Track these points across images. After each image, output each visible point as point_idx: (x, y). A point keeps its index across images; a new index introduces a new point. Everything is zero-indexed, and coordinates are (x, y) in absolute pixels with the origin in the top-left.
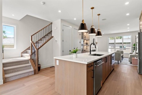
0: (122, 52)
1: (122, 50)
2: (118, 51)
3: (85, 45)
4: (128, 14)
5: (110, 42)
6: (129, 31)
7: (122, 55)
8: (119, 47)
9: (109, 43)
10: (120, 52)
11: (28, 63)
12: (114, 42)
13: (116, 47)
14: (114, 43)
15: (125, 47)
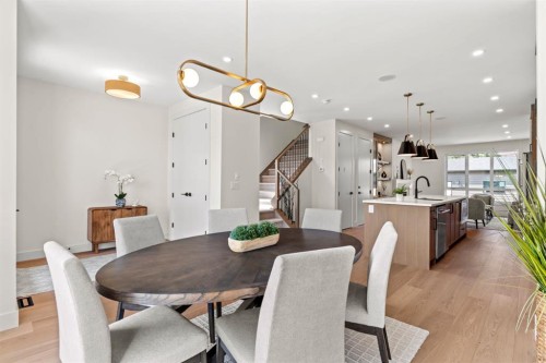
0: (490, 201)
1: (489, 194)
2: (476, 196)
3: (381, 178)
4: (500, 111)
5: (449, 169)
6: (509, 138)
7: (487, 207)
8: (481, 186)
9: (449, 173)
10: (484, 198)
11: (274, 217)
12: (463, 169)
13: (470, 186)
14: (463, 172)
15: (502, 185)
